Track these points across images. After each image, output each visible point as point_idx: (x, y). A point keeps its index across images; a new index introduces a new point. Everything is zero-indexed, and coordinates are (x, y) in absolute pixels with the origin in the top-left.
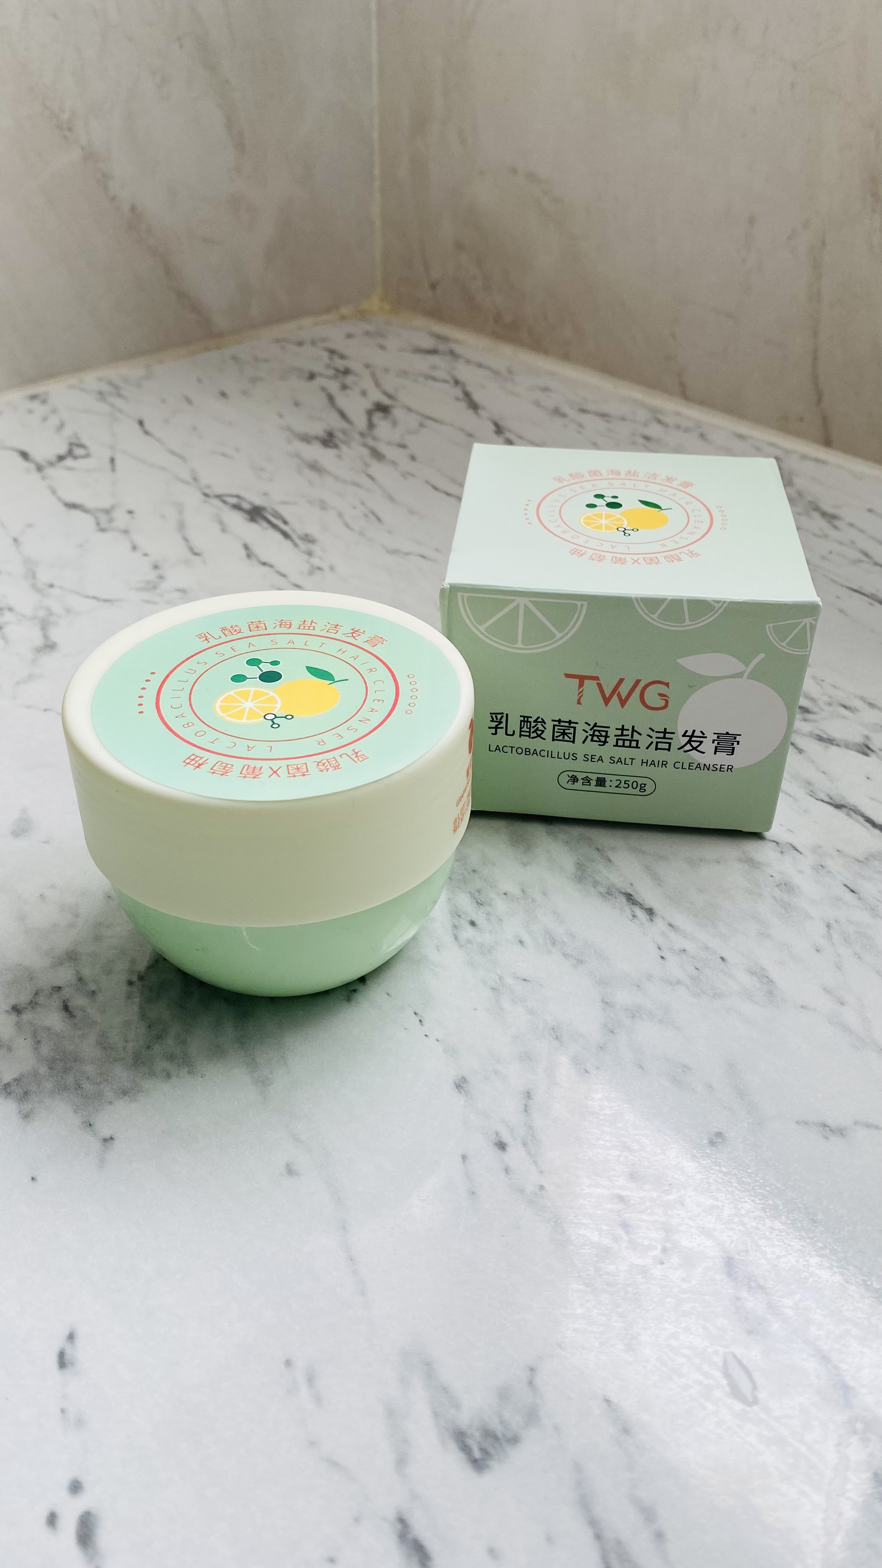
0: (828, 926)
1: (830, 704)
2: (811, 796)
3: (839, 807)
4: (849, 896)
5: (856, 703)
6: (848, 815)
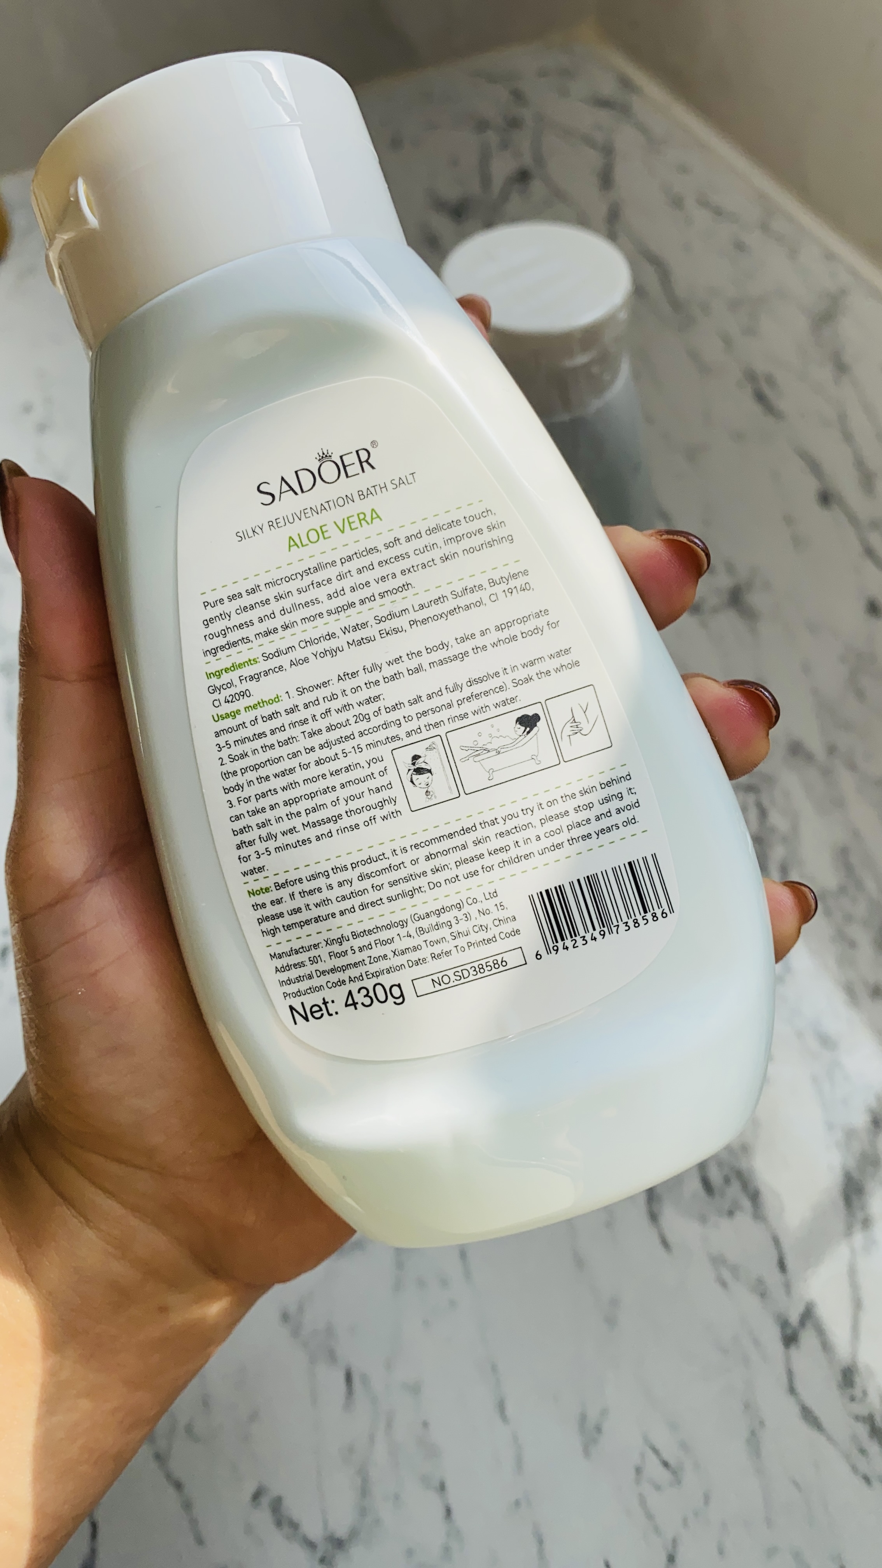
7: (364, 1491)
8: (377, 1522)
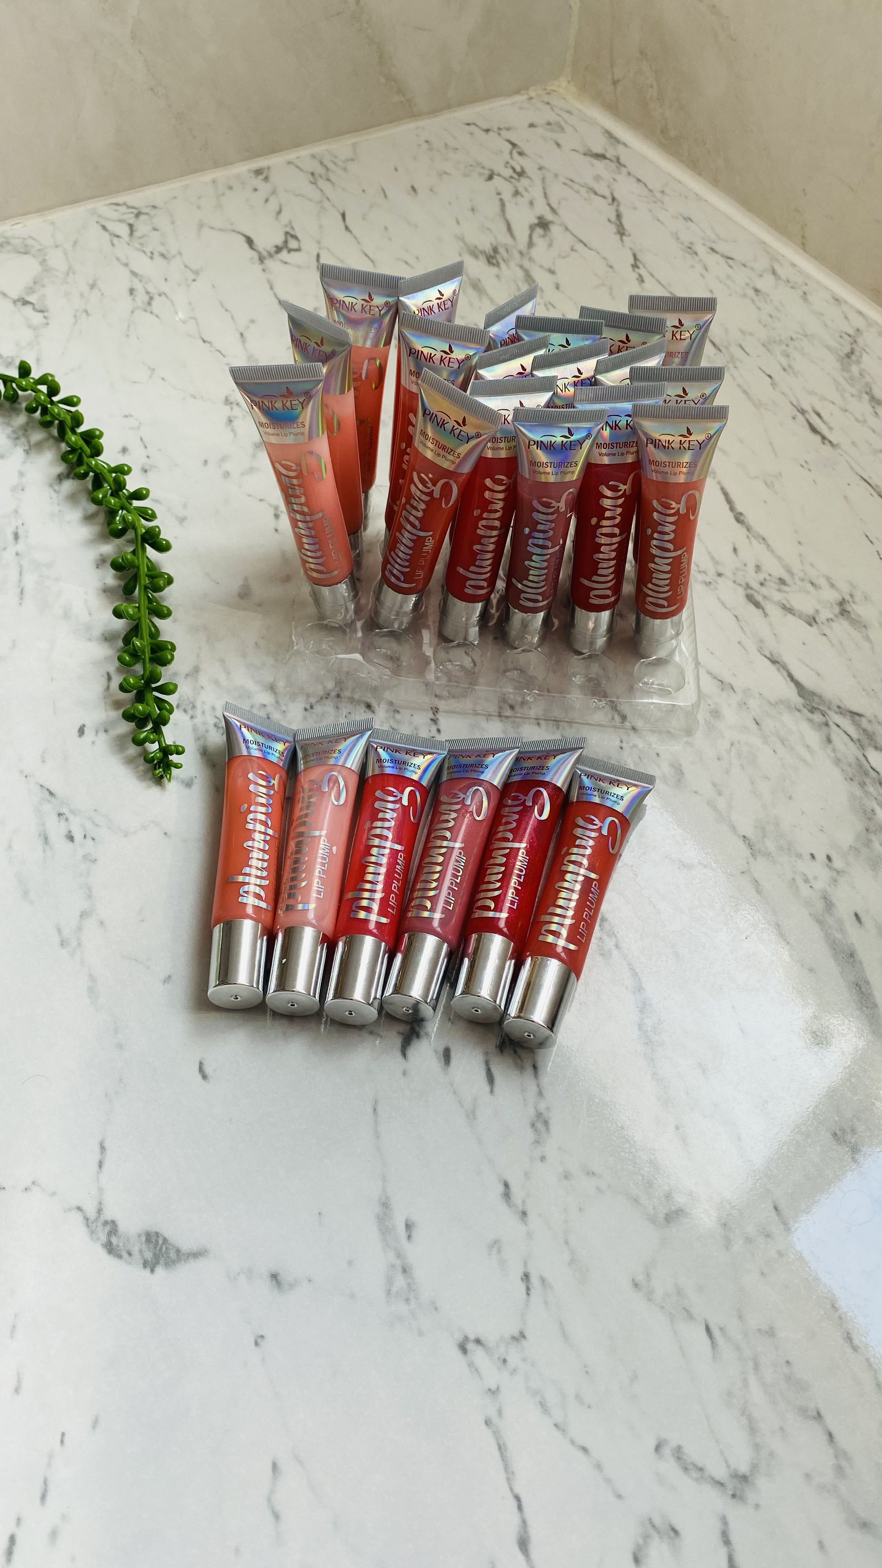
0: (732, 744)
1: (802, 580)
2: (759, 651)
3: (774, 662)
4: (753, 726)
5: (823, 582)
6: (778, 670)
7: (753, 1429)
8: (772, 1454)
